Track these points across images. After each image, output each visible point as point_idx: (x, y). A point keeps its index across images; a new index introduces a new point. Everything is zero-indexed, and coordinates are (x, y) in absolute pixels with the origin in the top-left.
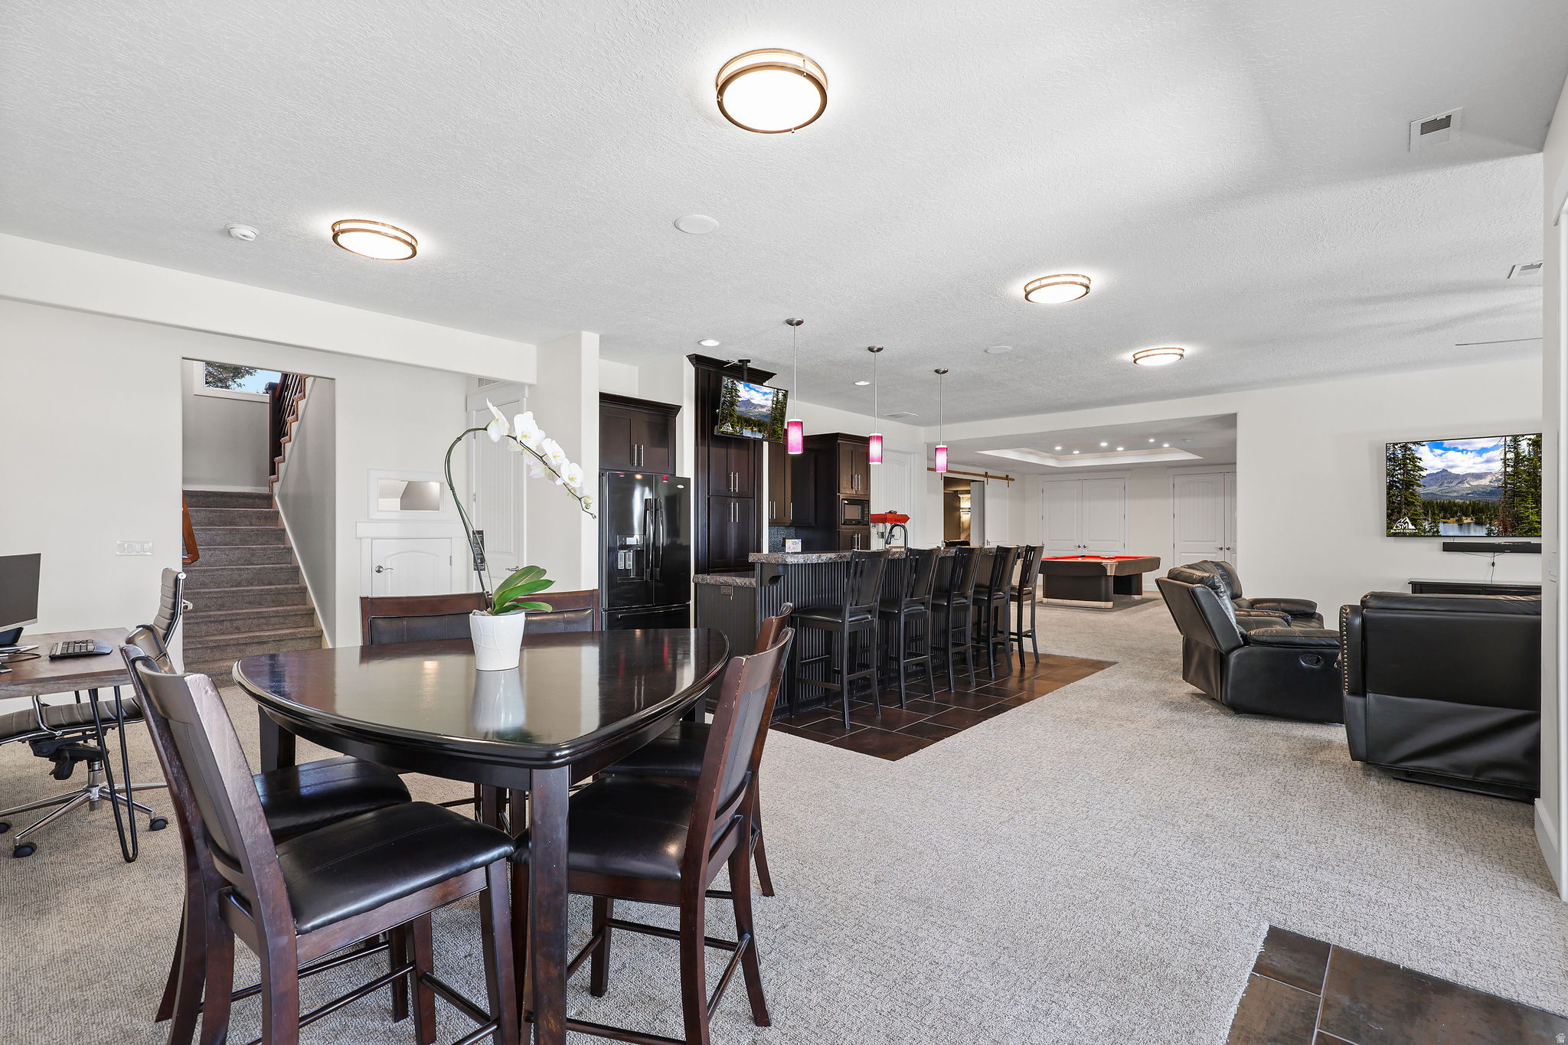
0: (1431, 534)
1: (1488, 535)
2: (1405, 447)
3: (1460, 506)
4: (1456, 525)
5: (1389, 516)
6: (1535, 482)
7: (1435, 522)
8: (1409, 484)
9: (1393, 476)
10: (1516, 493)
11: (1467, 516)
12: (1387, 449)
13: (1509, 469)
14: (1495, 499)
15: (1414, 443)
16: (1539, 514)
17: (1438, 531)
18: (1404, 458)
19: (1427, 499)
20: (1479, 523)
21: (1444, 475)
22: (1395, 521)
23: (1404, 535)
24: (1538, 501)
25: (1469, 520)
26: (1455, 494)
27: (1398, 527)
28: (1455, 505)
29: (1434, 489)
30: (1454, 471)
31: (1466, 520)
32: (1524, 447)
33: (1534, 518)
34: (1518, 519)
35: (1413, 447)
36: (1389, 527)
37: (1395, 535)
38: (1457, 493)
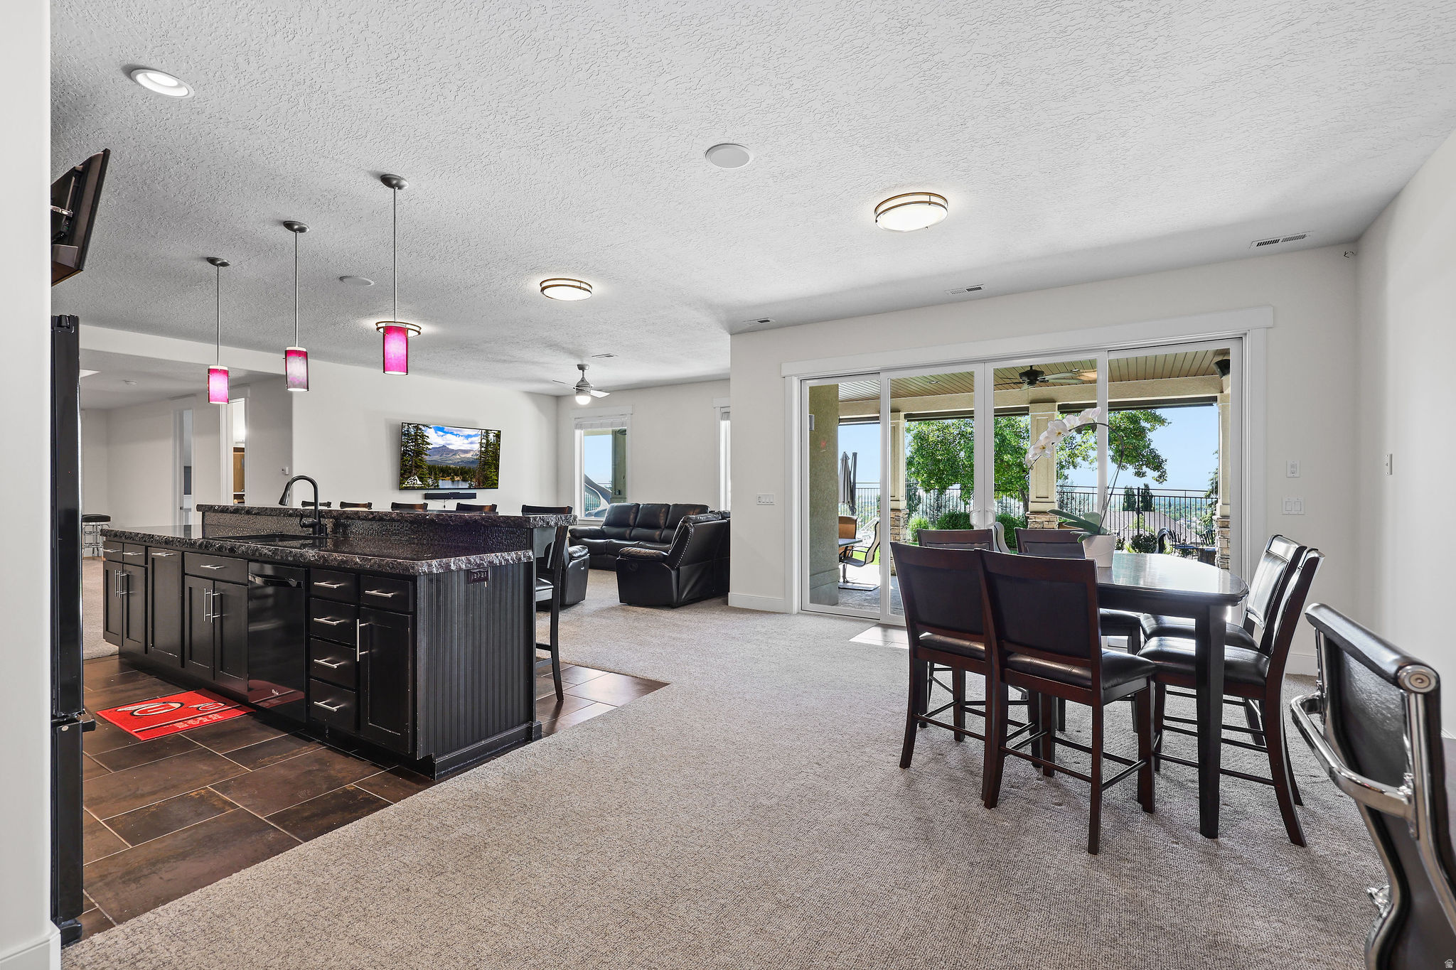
0: (433, 487)
1: (469, 488)
2: (417, 427)
3: (453, 469)
4: (450, 482)
5: (402, 475)
6: (496, 457)
7: (436, 479)
8: (419, 453)
9: (406, 447)
10: (486, 463)
11: (457, 476)
12: (403, 427)
13: (483, 449)
14: (474, 466)
15: (424, 426)
16: (497, 475)
17: (438, 486)
18: (416, 435)
19: (432, 464)
20: (464, 480)
21: (443, 449)
22: (407, 479)
23: (413, 488)
24: (497, 468)
25: (459, 478)
26: (451, 462)
27: (408, 483)
28: (450, 468)
29: (436, 457)
30: (450, 447)
31: (457, 478)
32: (491, 436)
33: (495, 477)
34: (486, 478)
35: (423, 428)
36: (401, 483)
37: (406, 488)
38: (452, 461)
